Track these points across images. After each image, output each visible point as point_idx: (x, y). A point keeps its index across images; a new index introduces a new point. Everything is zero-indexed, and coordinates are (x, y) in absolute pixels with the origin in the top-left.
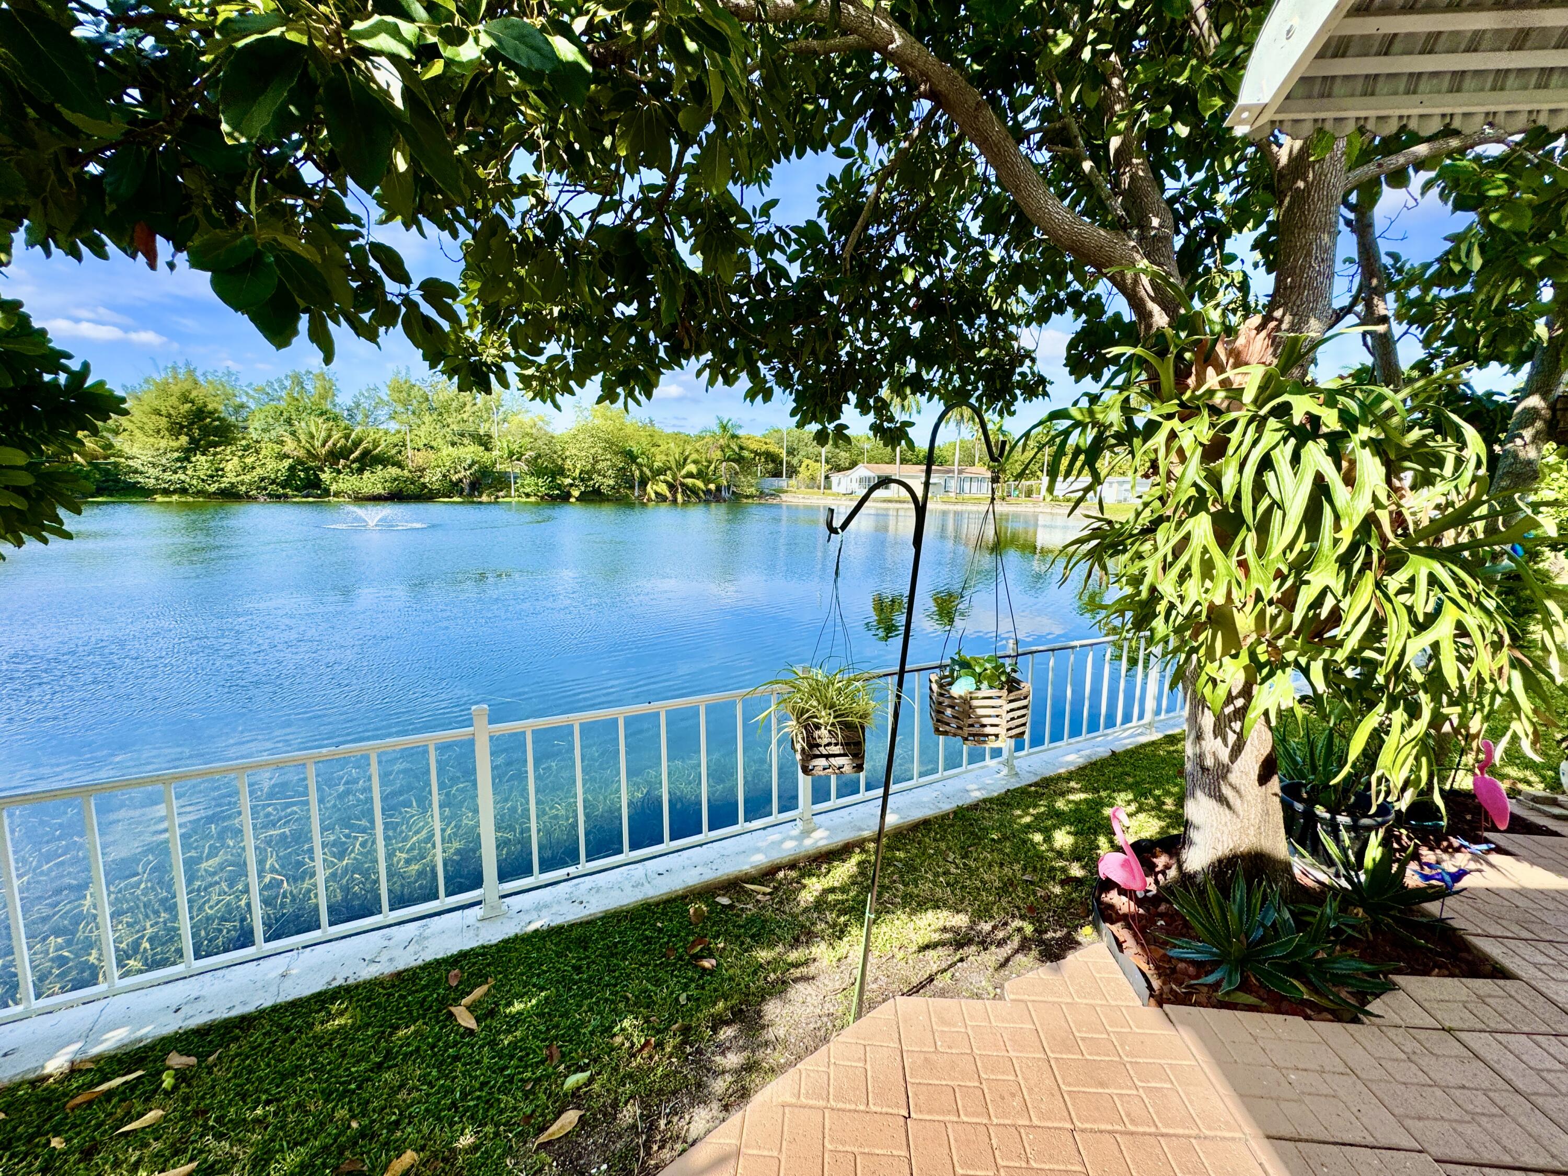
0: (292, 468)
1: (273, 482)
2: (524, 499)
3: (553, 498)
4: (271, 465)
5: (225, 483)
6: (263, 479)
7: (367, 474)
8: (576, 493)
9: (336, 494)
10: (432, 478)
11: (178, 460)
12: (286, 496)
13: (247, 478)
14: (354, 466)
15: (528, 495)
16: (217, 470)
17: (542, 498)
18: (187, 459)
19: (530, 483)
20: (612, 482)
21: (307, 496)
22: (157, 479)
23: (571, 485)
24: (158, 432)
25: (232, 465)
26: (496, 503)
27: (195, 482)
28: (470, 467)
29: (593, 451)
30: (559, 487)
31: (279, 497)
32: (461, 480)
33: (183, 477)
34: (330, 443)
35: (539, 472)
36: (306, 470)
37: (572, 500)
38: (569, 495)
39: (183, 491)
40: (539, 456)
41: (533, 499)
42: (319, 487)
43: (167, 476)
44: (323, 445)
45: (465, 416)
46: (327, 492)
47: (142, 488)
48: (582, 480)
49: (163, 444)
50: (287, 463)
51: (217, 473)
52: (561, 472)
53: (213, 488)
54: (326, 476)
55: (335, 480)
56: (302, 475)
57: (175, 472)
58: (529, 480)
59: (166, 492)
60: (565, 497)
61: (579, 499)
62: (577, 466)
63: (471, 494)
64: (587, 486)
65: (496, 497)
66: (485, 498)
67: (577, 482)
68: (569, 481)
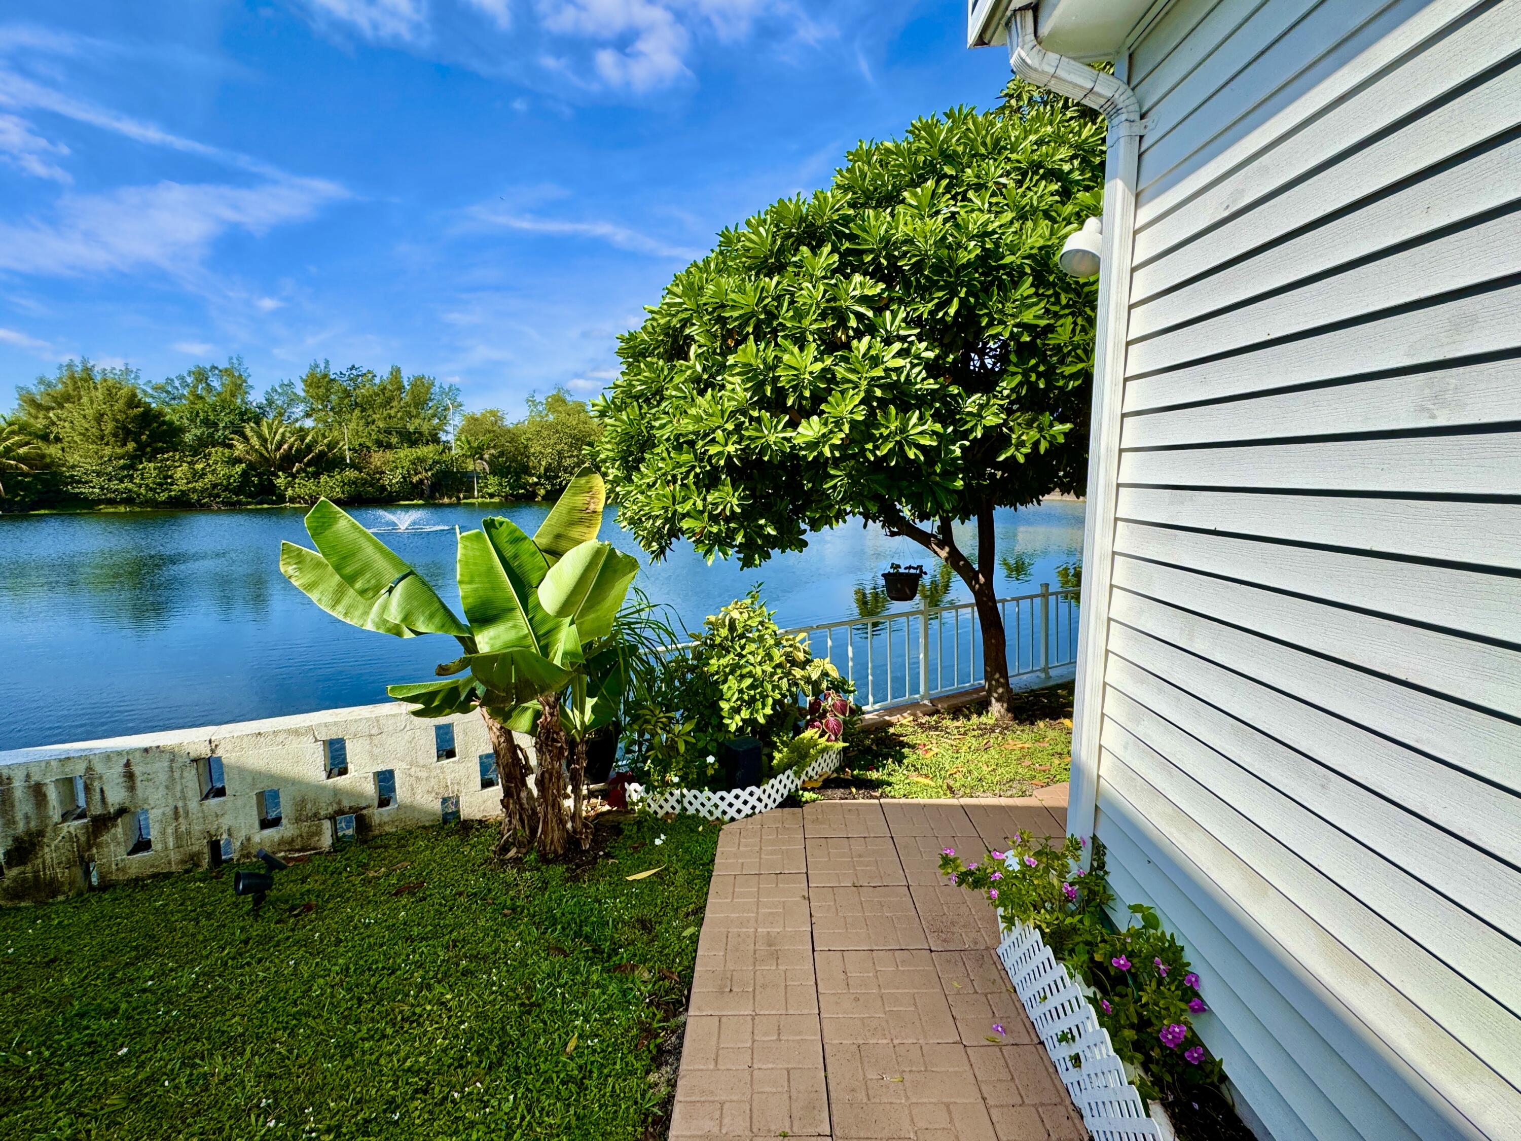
0: (244, 474)
1: (226, 489)
2: (488, 500)
3: (518, 498)
4: (222, 470)
5: (175, 490)
6: (215, 486)
7: (323, 478)
8: (542, 492)
9: (292, 500)
10: (391, 480)
11: (123, 468)
12: (239, 502)
13: (199, 485)
14: (310, 469)
15: (492, 496)
16: (166, 478)
17: (506, 498)
18: (132, 467)
19: (494, 483)
21: (261, 503)
22: (102, 488)
23: (536, 484)
24: (102, 438)
25: (181, 472)
26: (457, 504)
27: (143, 491)
28: (431, 467)
29: (559, 447)
30: (524, 486)
31: (233, 504)
32: (421, 481)
33: (130, 486)
34: (286, 446)
35: (497, 469)
36: (259, 475)
37: (539, 499)
38: (534, 494)
39: (129, 501)
40: (502, 454)
41: (496, 500)
42: (274, 494)
43: (114, 484)
44: (278, 448)
45: (392, 412)
46: (282, 498)
47: (86, 499)
48: (548, 478)
49: (108, 451)
50: (239, 468)
51: (166, 480)
52: (526, 470)
53: (163, 496)
54: (281, 481)
55: (290, 485)
56: (256, 480)
57: (122, 481)
58: (493, 480)
59: (111, 502)
60: (530, 497)
61: (544, 498)
62: (544, 463)
63: (432, 497)
64: (553, 485)
65: (459, 498)
66: (446, 500)
67: (542, 481)
68: (536, 480)
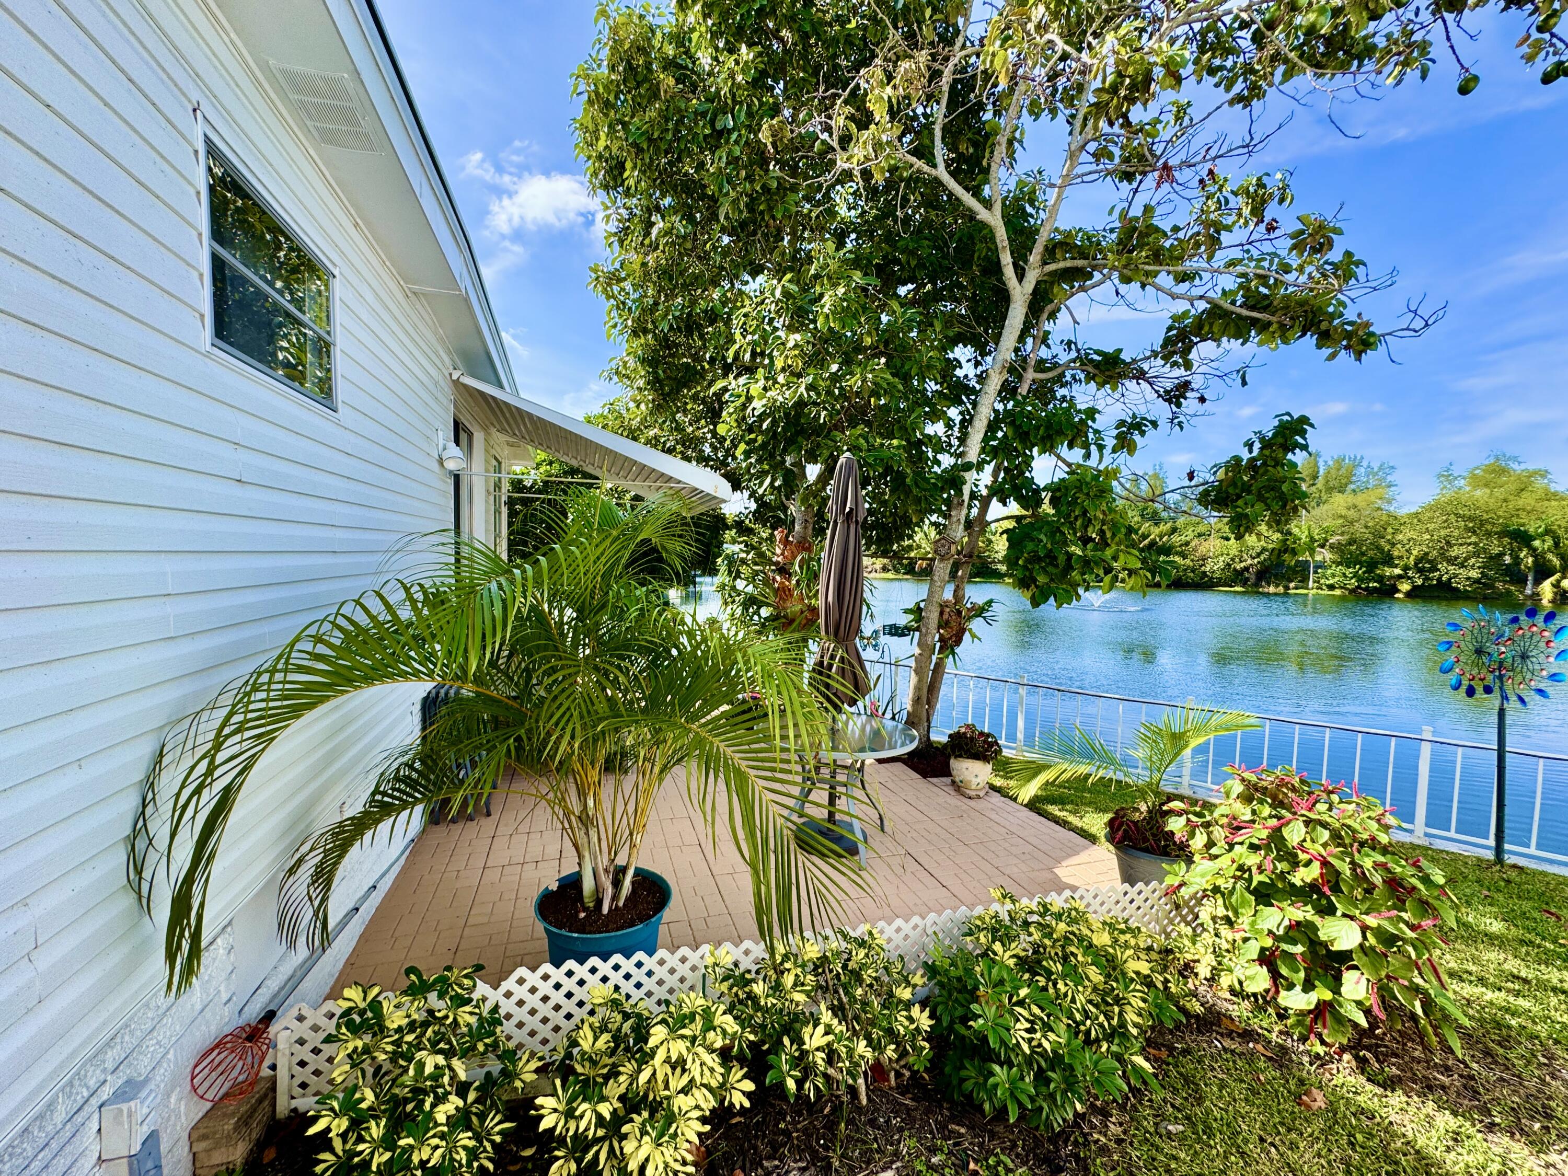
2: (1326, 592)
3: (1368, 592)
8: (1405, 587)
10: (1214, 566)
15: (1331, 587)
17: (1352, 591)
19: (1336, 574)
20: (1474, 574)
23: (1400, 577)
26: (1286, 594)
28: (1258, 555)
30: (1380, 579)
32: (1246, 569)
35: (1346, 560)
37: (1399, 595)
38: (1393, 590)
40: (1351, 542)
41: (1338, 592)
48: (1421, 571)
52: (1389, 560)
58: (1334, 570)
60: (1387, 592)
61: (1408, 594)
62: (1415, 552)
63: (1257, 584)
64: (1427, 579)
65: (1287, 588)
66: (1272, 589)
67: (1410, 573)
68: (1398, 571)
